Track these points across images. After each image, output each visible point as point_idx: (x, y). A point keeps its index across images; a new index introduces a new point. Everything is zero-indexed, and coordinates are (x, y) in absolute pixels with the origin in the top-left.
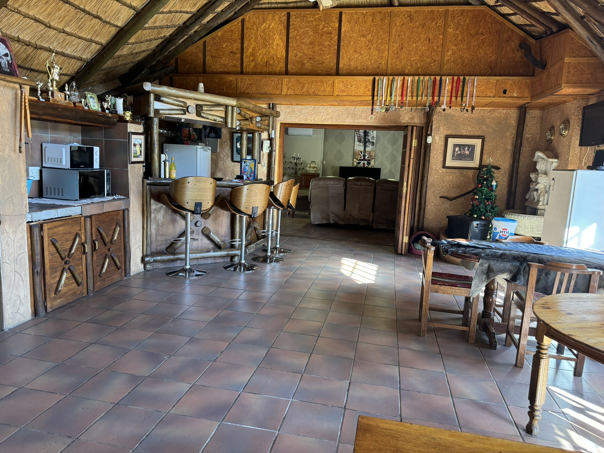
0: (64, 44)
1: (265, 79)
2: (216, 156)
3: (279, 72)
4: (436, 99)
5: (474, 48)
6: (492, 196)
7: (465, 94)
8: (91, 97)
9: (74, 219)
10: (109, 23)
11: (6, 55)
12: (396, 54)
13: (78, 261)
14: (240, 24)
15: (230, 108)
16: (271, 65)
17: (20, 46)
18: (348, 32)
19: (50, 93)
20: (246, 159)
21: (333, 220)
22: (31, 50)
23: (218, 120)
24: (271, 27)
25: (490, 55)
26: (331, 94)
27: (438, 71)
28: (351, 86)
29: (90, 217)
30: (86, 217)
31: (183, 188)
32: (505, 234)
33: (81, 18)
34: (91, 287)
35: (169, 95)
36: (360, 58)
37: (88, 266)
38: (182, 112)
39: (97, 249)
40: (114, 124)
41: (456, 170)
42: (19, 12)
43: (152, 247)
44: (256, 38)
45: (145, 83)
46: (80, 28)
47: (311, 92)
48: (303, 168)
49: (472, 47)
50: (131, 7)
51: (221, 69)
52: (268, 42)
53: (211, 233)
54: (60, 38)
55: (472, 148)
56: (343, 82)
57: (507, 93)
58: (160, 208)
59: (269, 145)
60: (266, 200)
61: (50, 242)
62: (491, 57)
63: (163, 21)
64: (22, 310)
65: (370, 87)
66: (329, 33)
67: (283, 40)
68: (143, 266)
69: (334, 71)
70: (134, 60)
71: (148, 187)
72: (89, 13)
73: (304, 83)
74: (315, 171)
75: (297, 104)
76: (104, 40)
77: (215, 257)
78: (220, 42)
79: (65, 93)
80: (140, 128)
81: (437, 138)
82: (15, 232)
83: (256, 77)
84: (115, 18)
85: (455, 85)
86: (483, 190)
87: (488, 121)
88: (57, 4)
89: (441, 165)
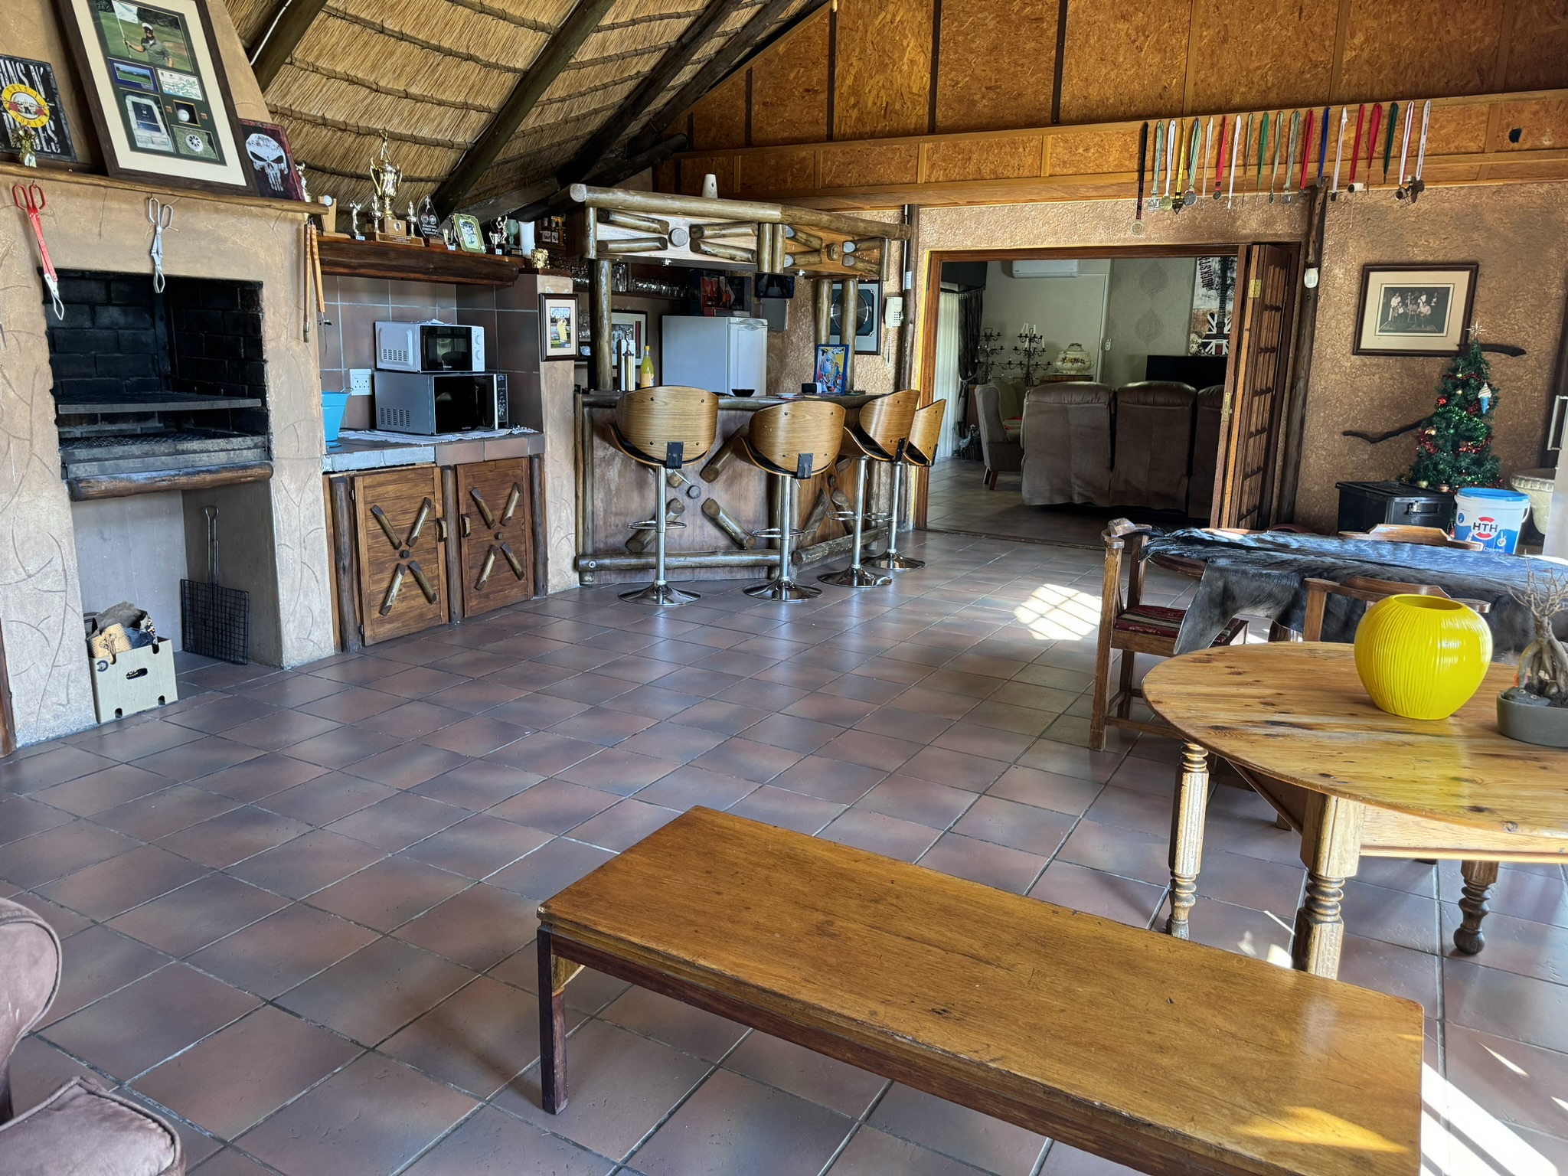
0: (414, 120)
1: (878, 150)
2: (783, 340)
3: (915, 129)
4: (1312, 168)
5: (1430, 19)
6: (1475, 429)
7: (1394, 151)
8: (466, 223)
9: (419, 471)
10: (496, 66)
11: (279, 160)
12: (1207, 56)
13: (428, 553)
14: (827, 21)
15: (767, 227)
16: (896, 112)
17: (330, 133)
18: (1084, 12)
19: (376, 222)
20: (827, 345)
21: (1079, 494)
22: (351, 139)
23: (738, 258)
24: (898, 19)
25: (1479, 34)
26: (1036, 172)
27: (1322, 92)
28: (1086, 150)
29: (455, 468)
30: (444, 469)
31: (646, 411)
32: (1487, 532)
33: (438, 65)
34: (457, 608)
35: (627, 209)
36: (1113, 77)
37: (451, 565)
38: (657, 244)
39: (468, 532)
40: (513, 279)
41: (1391, 360)
42: (316, 70)
43: (597, 538)
44: (863, 51)
45: (573, 186)
46: (439, 84)
47: (986, 171)
48: (1049, 364)
49: (1424, 17)
50: (536, 27)
51: (784, 131)
52: (890, 58)
53: (721, 514)
54: (403, 109)
55: (1440, 296)
56: (1066, 141)
57: (1521, 139)
58: (613, 457)
59: (899, 308)
60: (832, 439)
61: (369, 513)
62: (1481, 40)
63: (622, 43)
64: (316, 635)
65: (1135, 149)
66: (1036, 19)
67: (925, 49)
68: (577, 576)
69: (1047, 114)
70: (579, 133)
71: (586, 410)
72: (449, 53)
73: (971, 151)
74: (1078, 370)
75: (970, 203)
76: (493, 102)
77: (730, 567)
78: (783, 68)
79: (407, 221)
80: (566, 285)
81: (1338, 272)
82: (301, 490)
83: (859, 146)
84: (508, 53)
85: (1365, 126)
86: (1450, 411)
87: (1489, 218)
88: (385, 44)
89: (1349, 346)
